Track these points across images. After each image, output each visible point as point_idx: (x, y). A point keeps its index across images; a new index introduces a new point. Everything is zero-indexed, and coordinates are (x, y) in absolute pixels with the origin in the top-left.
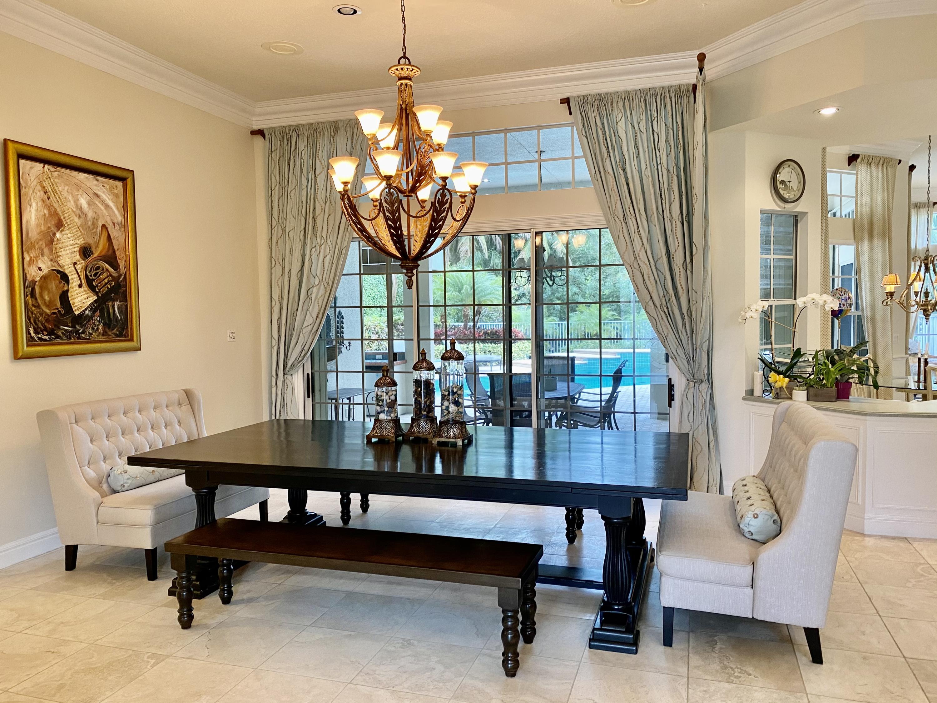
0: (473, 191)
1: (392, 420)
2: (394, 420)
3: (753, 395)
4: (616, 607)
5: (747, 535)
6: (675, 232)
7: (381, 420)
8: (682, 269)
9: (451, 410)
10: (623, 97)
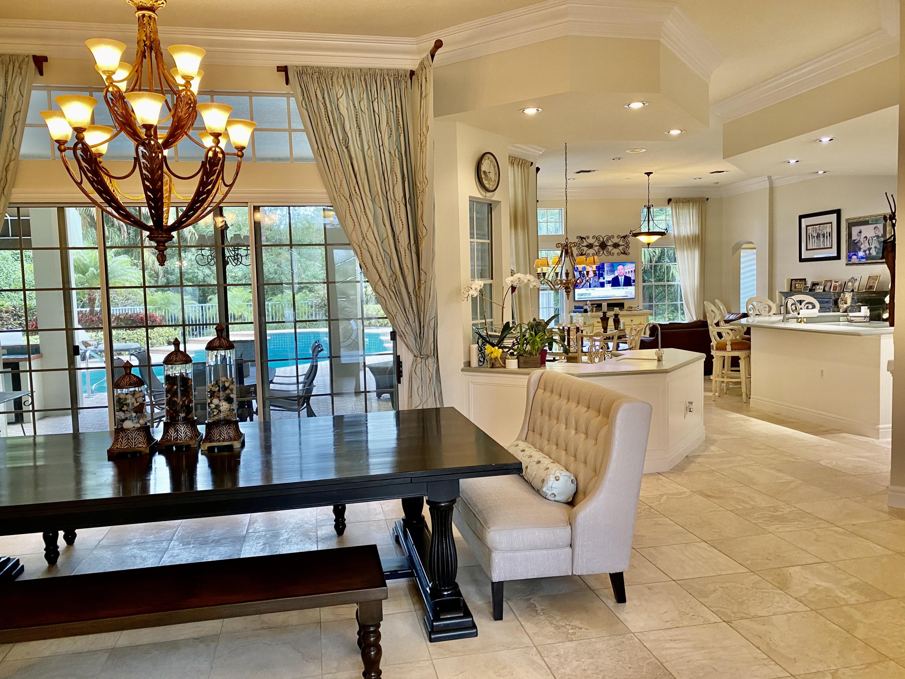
0: (240, 153)
1: (141, 427)
2: (144, 427)
3: (469, 365)
4: (446, 593)
5: (550, 498)
6: (398, 214)
7: (128, 429)
8: (407, 251)
9: (222, 408)
10: (343, 74)
